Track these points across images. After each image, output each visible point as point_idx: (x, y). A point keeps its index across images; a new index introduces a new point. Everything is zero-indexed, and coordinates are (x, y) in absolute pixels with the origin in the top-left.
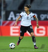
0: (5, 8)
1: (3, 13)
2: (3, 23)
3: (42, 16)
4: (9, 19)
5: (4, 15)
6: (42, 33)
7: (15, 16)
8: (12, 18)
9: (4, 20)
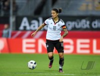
0: (15, 12)
1: (12, 20)
2: (13, 35)
3: (69, 25)
4: (21, 28)
5: (13, 23)
6: (69, 49)
7: (30, 24)
8: (25, 27)
9: (13, 30)
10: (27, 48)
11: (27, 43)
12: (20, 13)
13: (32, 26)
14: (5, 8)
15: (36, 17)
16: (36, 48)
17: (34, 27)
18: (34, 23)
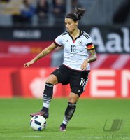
10: (100, 88)
11: (100, 78)
12: (85, 20)
13: (109, 45)
14: (57, 10)
15: (117, 26)
16: (117, 88)
17: (113, 46)
18: (113, 39)
